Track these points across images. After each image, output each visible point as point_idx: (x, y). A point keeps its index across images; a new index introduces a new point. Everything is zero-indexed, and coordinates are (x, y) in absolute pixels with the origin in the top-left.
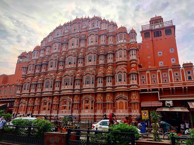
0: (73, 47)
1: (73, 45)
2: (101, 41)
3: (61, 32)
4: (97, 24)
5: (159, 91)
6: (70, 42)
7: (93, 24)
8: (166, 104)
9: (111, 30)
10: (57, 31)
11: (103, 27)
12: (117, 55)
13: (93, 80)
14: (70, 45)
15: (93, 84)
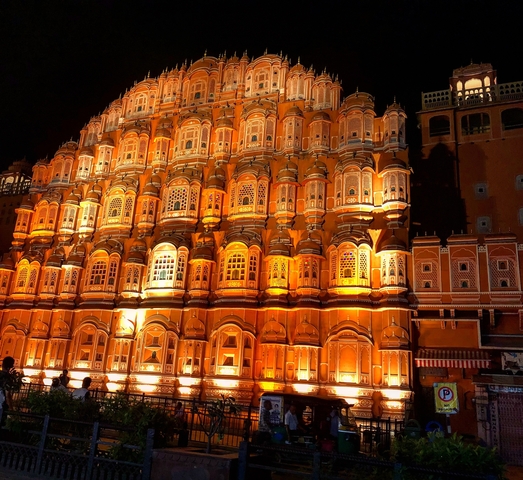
0: (188, 152)
1: (189, 145)
2: (287, 138)
3: (151, 103)
4: (276, 78)
5: (479, 318)
6: (180, 136)
7: (262, 78)
8: (503, 364)
9: (321, 101)
10: (138, 98)
11: (295, 89)
12: (339, 187)
13: (255, 269)
14: (179, 146)
15: (254, 279)
